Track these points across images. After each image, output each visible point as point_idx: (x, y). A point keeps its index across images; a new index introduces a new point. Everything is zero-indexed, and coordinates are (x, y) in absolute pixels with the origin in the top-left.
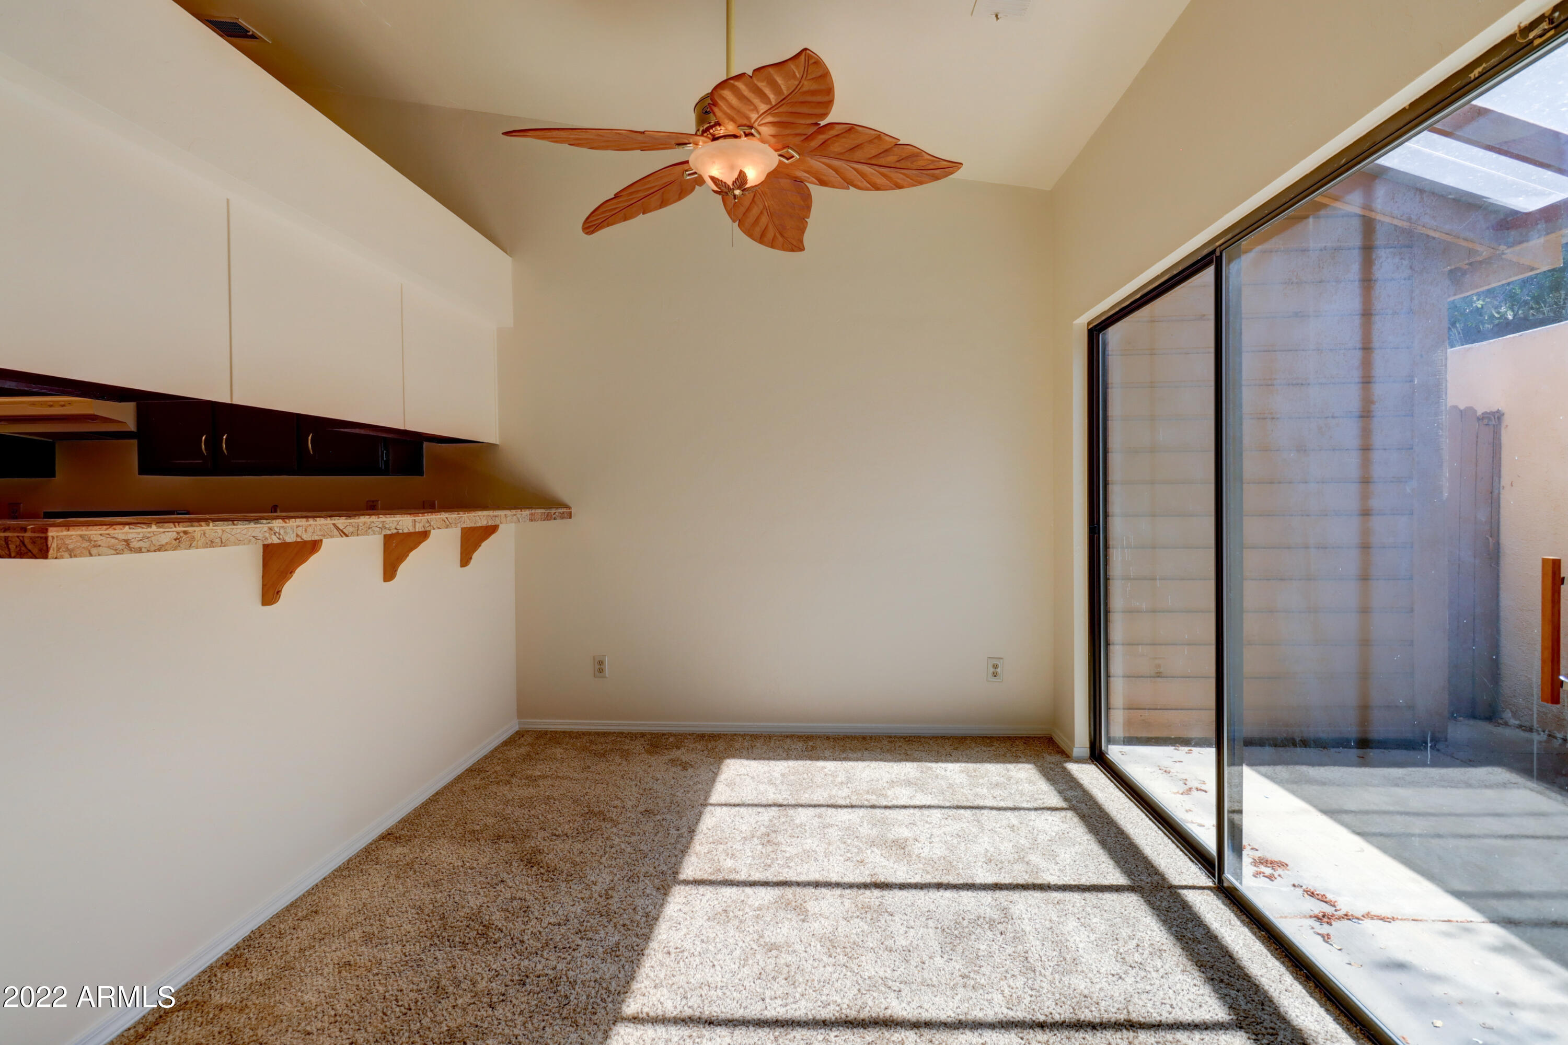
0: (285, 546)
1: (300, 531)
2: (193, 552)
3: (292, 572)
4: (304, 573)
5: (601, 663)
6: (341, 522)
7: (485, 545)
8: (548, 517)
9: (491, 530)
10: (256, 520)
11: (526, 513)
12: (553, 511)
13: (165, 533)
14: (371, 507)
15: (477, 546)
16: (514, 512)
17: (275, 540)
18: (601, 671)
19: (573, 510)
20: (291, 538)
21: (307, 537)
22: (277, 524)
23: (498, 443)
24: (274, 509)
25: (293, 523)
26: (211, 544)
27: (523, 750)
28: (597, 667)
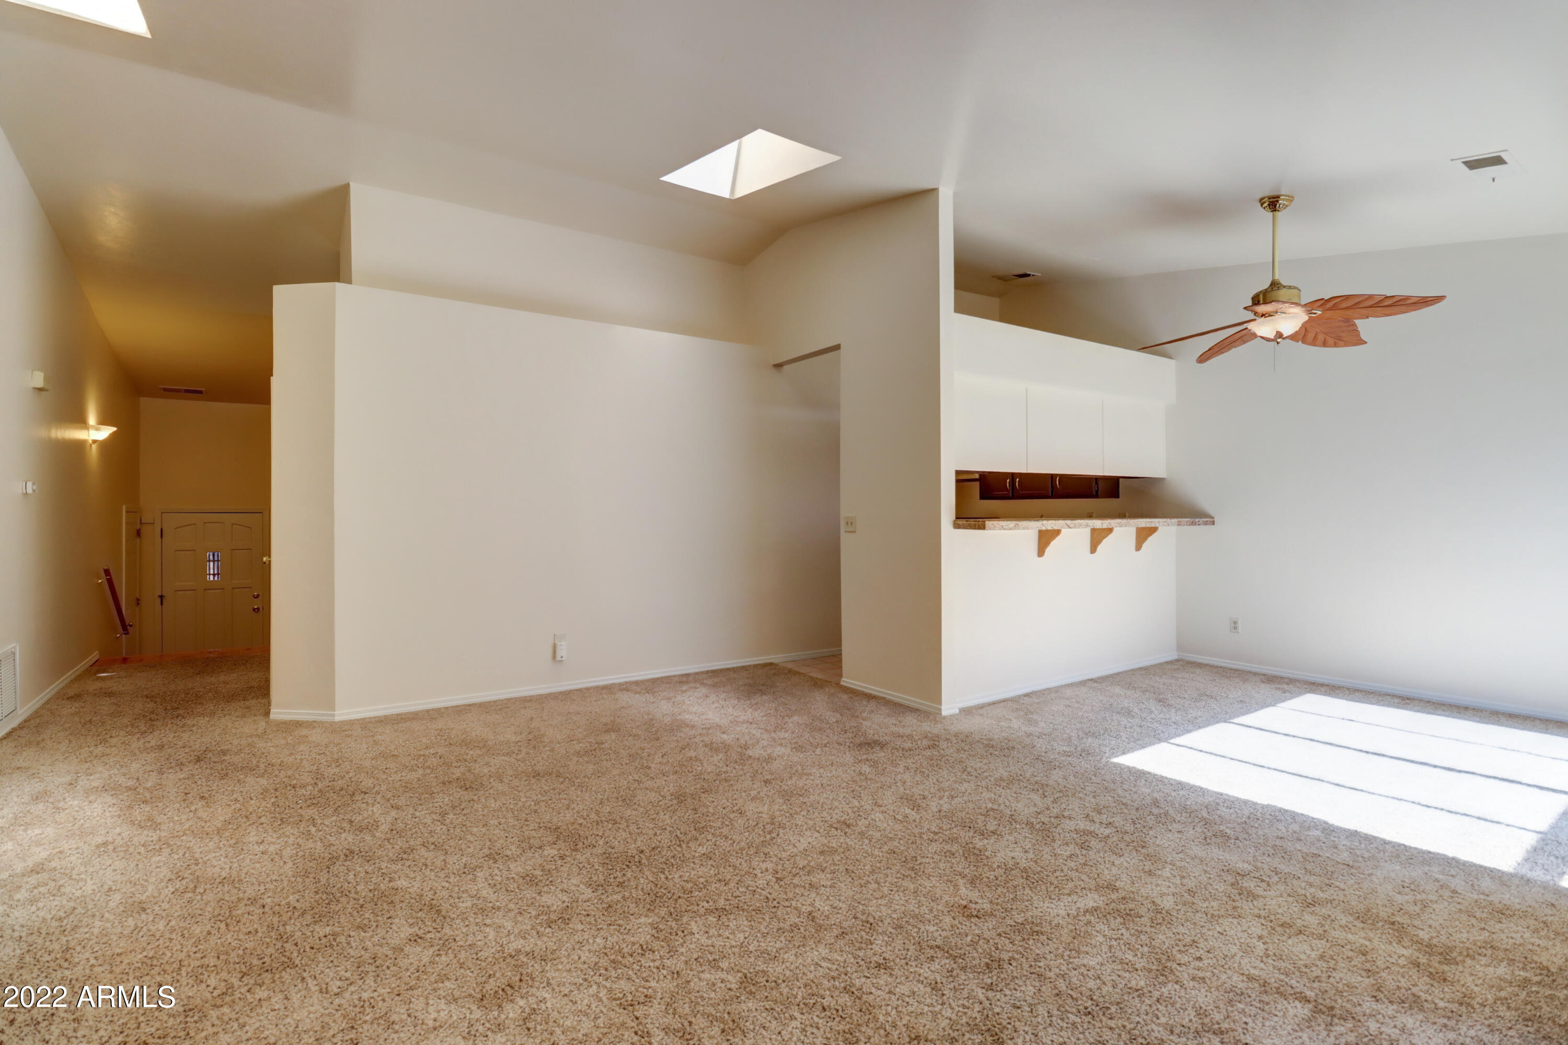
0: (1047, 531)
1: (1053, 525)
2: (1019, 531)
3: (1049, 544)
4: (1054, 544)
5: (1235, 623)
6: (1069, 522)
7: (1150, 539)
8: (1193, 524)
9: (1153, 530)
10: (1038, 520)
11: (1175, 520)
12: (1197, 520)
13: (1011, 524)
14: (1090, 516)
15: (1145, 539)
16: (1165, 520)
17: (1044, 528)
18: (1235, 628)
19: (1215, 520)
20: (1049, 528)
21: (1056, 528)
22: (1045, 522)
23: (1165, 477)
24: (1042, 517)
25: (1050, 522)
26: (1024, 528)
27: (1176, 667)
28: (1233, 625)
